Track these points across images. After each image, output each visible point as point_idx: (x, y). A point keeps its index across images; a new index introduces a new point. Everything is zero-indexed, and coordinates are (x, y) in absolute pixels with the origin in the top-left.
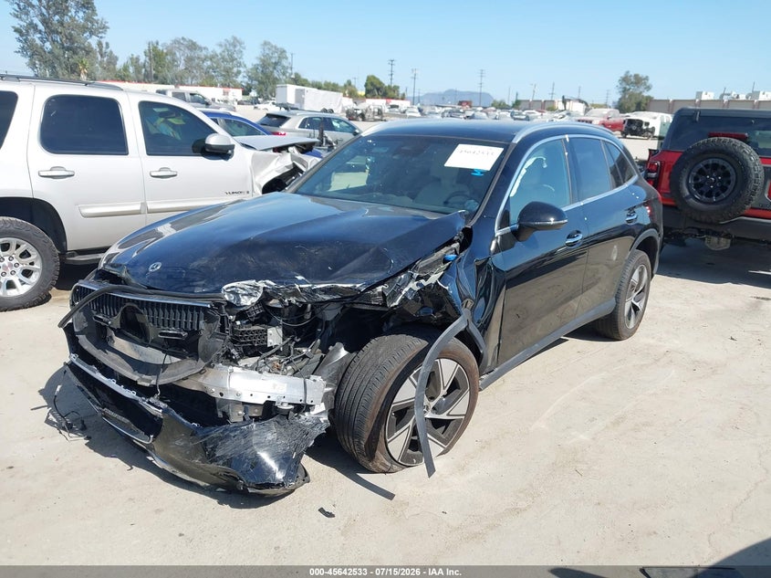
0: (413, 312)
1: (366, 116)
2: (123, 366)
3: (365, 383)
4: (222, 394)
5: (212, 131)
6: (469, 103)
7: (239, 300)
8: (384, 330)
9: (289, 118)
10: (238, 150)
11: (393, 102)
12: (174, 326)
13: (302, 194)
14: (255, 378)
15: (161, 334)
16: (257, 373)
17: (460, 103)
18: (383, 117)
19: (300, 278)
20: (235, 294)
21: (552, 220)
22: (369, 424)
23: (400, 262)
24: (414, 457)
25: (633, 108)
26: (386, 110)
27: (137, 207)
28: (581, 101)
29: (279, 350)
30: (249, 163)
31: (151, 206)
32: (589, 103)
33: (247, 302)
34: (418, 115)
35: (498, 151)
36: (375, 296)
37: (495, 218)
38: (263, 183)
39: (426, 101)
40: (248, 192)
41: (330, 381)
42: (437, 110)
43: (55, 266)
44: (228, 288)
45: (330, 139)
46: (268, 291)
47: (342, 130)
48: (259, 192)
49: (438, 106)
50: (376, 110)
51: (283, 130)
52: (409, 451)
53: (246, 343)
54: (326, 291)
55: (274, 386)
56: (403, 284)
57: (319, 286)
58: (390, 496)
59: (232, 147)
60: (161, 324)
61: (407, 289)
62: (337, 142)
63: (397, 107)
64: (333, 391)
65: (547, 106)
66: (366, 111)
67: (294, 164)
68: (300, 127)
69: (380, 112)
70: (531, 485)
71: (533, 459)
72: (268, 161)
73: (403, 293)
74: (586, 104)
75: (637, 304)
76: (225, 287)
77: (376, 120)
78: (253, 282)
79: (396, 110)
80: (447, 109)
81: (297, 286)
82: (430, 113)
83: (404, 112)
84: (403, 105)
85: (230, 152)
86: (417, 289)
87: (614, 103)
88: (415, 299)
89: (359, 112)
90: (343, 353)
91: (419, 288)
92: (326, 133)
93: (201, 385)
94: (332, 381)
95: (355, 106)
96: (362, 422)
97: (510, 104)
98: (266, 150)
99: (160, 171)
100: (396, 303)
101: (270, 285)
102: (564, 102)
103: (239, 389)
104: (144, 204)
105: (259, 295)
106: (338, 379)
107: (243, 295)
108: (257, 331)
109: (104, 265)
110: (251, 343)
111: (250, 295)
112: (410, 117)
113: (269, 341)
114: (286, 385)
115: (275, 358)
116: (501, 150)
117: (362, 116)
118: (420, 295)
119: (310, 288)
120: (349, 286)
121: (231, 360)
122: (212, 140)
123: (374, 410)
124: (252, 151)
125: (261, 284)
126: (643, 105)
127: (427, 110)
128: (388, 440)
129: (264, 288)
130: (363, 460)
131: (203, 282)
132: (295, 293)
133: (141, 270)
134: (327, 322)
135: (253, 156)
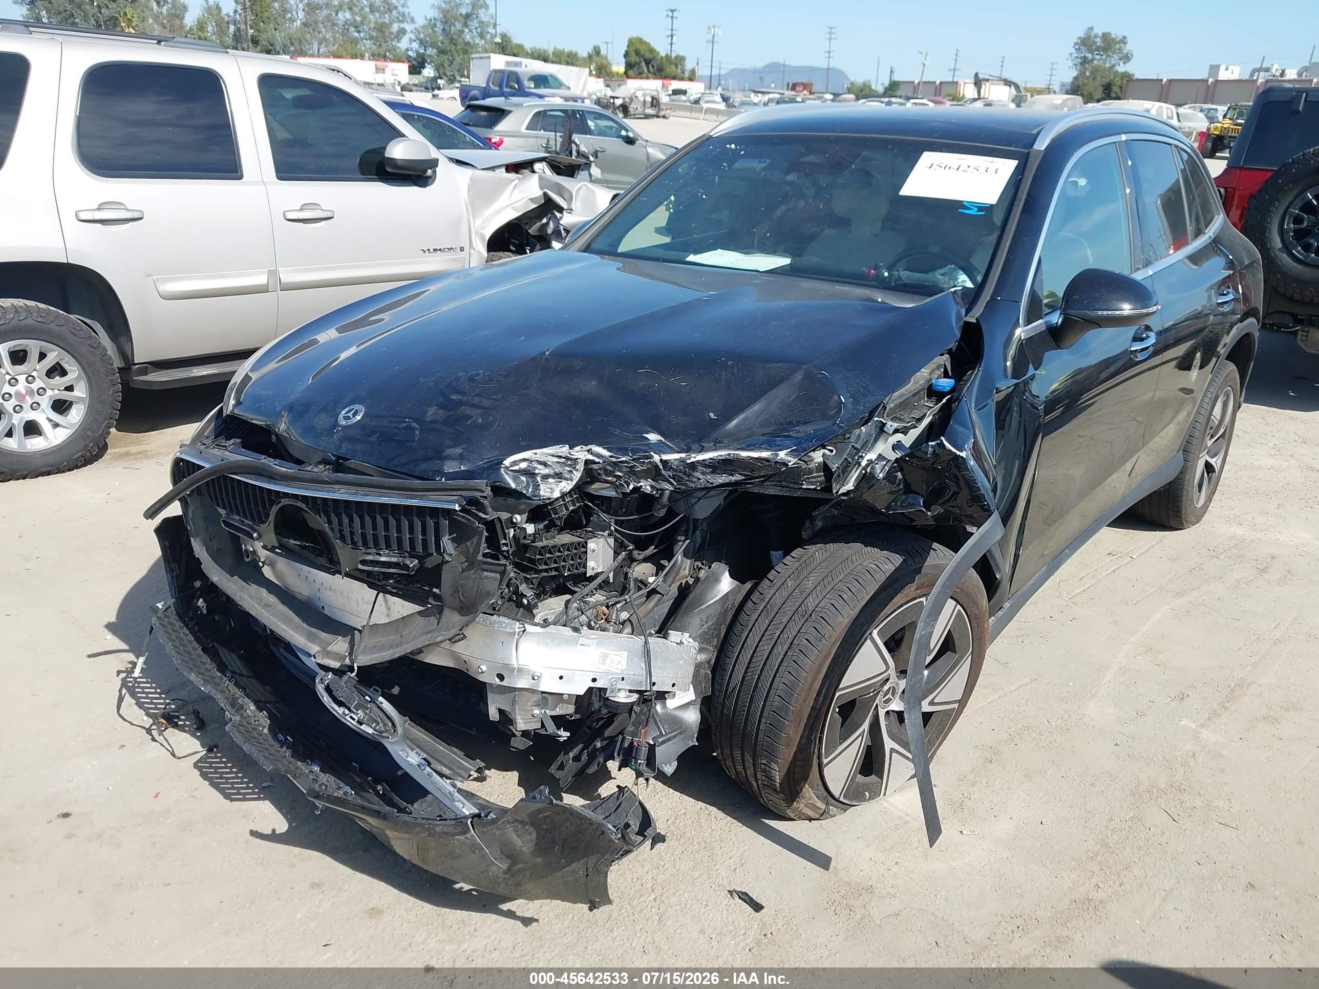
0: (881, 506)
1: (631, 110)
2: (287, 621)
3: (780, 650)
4: (501, 677)
5: (397, 134)
6: (807, 86)
7: (537, 487)
8: (804, 535)
9: (510, 112)
10: (445, 171)
11: (676, 85)
12: (388, 546)
13: (599, 253)
14: (567, 641)
15: (363, 562)
16: (567, 631)
17: (794, 87)
18: (659, 111)
19: (653, 437)
20: (530, 473)
21: (1126, 309)
22: (793, 733)
23: (856, 402)
24: (866, 787)
25: (1098, 95)
26: (665, 99)
27: (261, 280)
28: (1007, 83)
29: (606, 582)
30: (464, 194)
31: (288, 277)
32: (1022, 85)
33: (552, 490)
34: (722, 106)
35: (1008, 166)
36: (810, 471)
37: (1018, 302)
38: (489, 233)
39: (731, 83)
40: (462, 249)
41: (703, 639)
42: (755, 98)
43: (114, 393)
44: (515, 463)
45: (583, 148)
46: (595, 467)
47: (602, 133)
48: (481, 249)
49: (755, 92)
50: (649, 99)
51: (499, 133)
52: (860, 778)
53: (546, 571)
54: (715, 466)
55: (604, 657)
56: (864, 445)
57: (701, 457)
58: (822, 861)
59: (434, 163)
60: (360, 543)
61: (872, 456)
62: (596, 155)
63: (684, 92)
64: (709, 662)
65: (945, 91)
66: (631, 100)
67: (545, 194)
68: (527, 129)
69: (655, 102)
70: (1106, 845)
71: (1093, 785)
72: (495, 191)
73: (864, 463)
74: (1017, 87)
75: (1212, 461)
76: (507, 462)
77: (647, 117)
78: (564, 450)
79: (684, 98)
80: (771, 96)
81: (656, 458)
82: (743, 103)
83: (697, 102)
84: (695, 89)
85: (429, 172)
86: (893, 456)
87: (1063, 85)
88: (890, 477)
89: (618, 102)
90: (726, 584)
91: (899, 455)
92: (576, 137)
93: (455, 656)
94: (708, 642)
95: (609, 93)
96: (776, 727)
97: (881, 90)
98: (492, 169)
99: (301, 210)
100: (850, 486)
101: (599, 456)
102: (978, 83)
103: (535, 668)
104: (273, 274)
105: (577, 476)
106: (718, 636)
107: (545, 477)
108: (568, 547)
109: (235, 406)
110: (556, 569)
111: (559, 476)
112: (708, 111)
113: (591, 564)
114: (625, 654)
115: (599, 597)
116: (1013, 164)
117: (625, 109)
118: (901, 470)
119: (682, 460)
120: (765, 454)
121: (519, 605)
122: (397, 151)
123: (802, 704)
124: (467, 172)
125: (581, 453)
126: (1115, 89)
127: (737, 98)
128: (825, 761)
129: (587, 462)
130: (774, 800)
131: (458, 451)
132: (655, 473)
133: (322, 421)
134: (696, 520)
135: (471, 180)
